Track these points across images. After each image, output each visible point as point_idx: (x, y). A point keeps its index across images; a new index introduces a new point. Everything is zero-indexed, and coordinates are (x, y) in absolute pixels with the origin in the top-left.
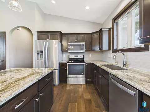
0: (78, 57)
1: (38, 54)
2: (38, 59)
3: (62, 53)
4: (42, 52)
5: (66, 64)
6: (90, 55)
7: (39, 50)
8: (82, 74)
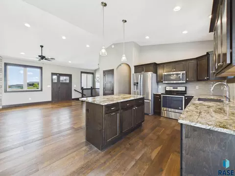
0: (177, 88)
1: (134, 85)
2: (134, 89)
3: (158, 84)
4: (138, 83)
5: (160, 95)
6: (197, 87)
7: (136, 82)
8: (180, 108)
